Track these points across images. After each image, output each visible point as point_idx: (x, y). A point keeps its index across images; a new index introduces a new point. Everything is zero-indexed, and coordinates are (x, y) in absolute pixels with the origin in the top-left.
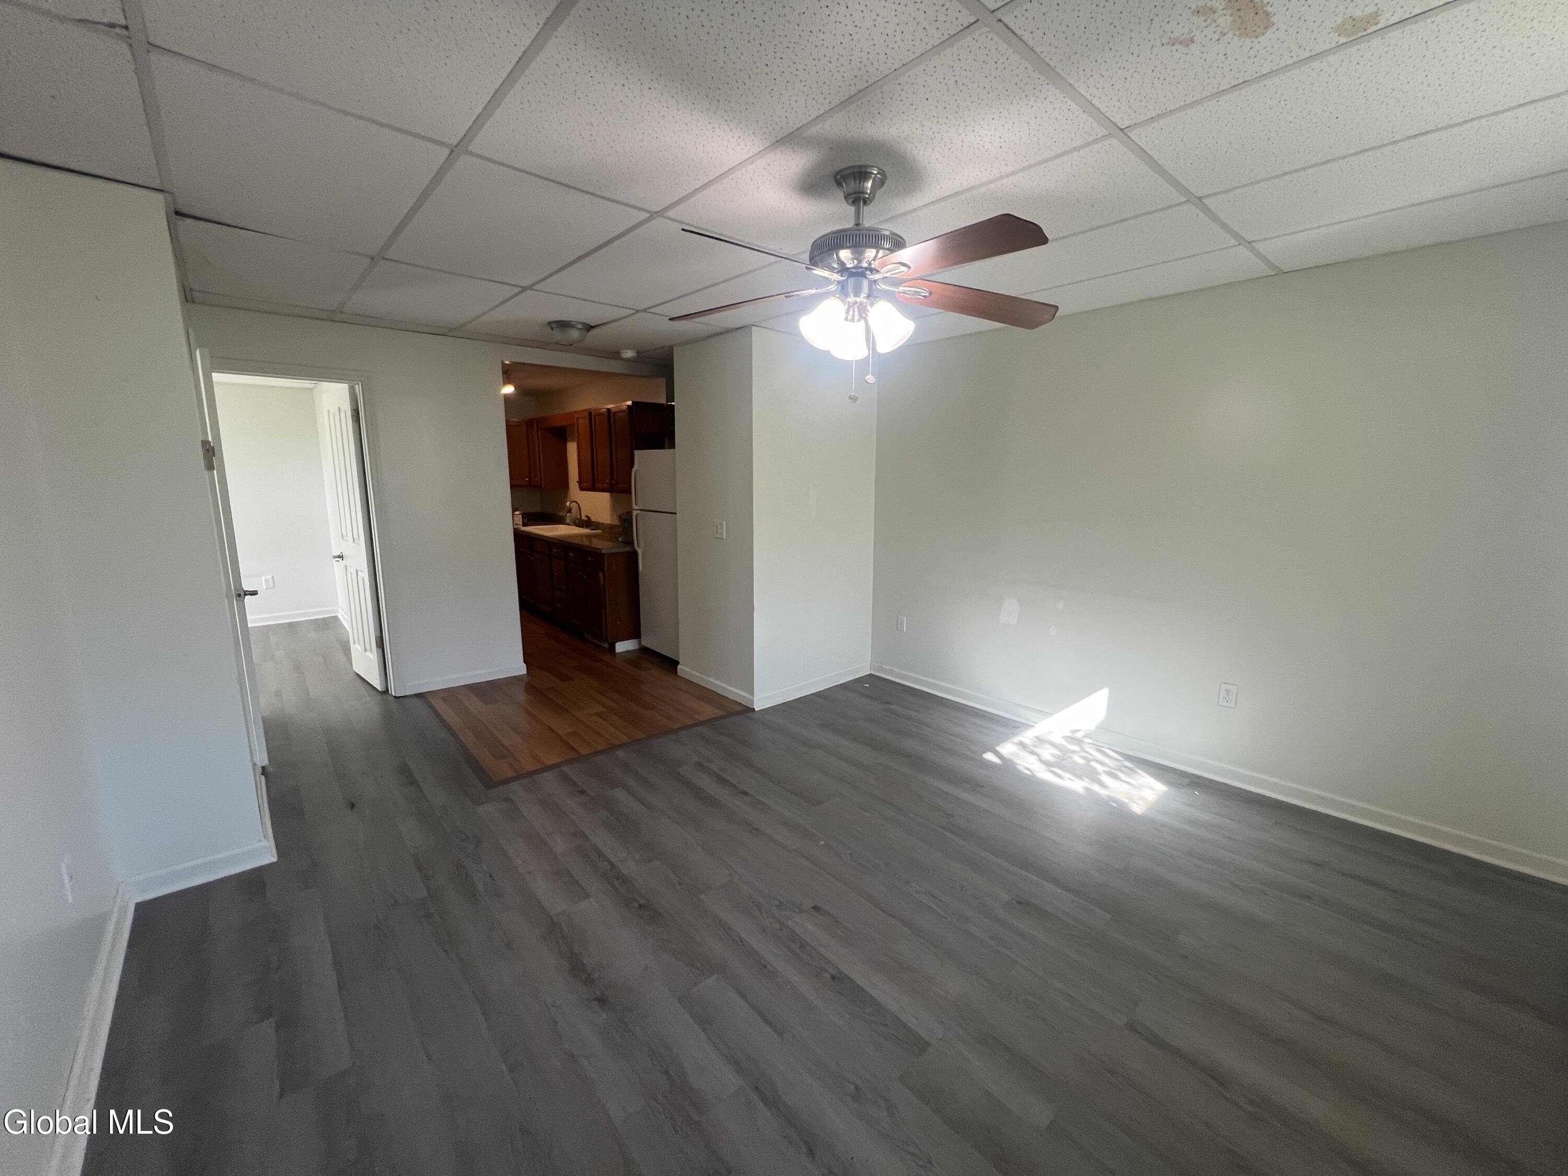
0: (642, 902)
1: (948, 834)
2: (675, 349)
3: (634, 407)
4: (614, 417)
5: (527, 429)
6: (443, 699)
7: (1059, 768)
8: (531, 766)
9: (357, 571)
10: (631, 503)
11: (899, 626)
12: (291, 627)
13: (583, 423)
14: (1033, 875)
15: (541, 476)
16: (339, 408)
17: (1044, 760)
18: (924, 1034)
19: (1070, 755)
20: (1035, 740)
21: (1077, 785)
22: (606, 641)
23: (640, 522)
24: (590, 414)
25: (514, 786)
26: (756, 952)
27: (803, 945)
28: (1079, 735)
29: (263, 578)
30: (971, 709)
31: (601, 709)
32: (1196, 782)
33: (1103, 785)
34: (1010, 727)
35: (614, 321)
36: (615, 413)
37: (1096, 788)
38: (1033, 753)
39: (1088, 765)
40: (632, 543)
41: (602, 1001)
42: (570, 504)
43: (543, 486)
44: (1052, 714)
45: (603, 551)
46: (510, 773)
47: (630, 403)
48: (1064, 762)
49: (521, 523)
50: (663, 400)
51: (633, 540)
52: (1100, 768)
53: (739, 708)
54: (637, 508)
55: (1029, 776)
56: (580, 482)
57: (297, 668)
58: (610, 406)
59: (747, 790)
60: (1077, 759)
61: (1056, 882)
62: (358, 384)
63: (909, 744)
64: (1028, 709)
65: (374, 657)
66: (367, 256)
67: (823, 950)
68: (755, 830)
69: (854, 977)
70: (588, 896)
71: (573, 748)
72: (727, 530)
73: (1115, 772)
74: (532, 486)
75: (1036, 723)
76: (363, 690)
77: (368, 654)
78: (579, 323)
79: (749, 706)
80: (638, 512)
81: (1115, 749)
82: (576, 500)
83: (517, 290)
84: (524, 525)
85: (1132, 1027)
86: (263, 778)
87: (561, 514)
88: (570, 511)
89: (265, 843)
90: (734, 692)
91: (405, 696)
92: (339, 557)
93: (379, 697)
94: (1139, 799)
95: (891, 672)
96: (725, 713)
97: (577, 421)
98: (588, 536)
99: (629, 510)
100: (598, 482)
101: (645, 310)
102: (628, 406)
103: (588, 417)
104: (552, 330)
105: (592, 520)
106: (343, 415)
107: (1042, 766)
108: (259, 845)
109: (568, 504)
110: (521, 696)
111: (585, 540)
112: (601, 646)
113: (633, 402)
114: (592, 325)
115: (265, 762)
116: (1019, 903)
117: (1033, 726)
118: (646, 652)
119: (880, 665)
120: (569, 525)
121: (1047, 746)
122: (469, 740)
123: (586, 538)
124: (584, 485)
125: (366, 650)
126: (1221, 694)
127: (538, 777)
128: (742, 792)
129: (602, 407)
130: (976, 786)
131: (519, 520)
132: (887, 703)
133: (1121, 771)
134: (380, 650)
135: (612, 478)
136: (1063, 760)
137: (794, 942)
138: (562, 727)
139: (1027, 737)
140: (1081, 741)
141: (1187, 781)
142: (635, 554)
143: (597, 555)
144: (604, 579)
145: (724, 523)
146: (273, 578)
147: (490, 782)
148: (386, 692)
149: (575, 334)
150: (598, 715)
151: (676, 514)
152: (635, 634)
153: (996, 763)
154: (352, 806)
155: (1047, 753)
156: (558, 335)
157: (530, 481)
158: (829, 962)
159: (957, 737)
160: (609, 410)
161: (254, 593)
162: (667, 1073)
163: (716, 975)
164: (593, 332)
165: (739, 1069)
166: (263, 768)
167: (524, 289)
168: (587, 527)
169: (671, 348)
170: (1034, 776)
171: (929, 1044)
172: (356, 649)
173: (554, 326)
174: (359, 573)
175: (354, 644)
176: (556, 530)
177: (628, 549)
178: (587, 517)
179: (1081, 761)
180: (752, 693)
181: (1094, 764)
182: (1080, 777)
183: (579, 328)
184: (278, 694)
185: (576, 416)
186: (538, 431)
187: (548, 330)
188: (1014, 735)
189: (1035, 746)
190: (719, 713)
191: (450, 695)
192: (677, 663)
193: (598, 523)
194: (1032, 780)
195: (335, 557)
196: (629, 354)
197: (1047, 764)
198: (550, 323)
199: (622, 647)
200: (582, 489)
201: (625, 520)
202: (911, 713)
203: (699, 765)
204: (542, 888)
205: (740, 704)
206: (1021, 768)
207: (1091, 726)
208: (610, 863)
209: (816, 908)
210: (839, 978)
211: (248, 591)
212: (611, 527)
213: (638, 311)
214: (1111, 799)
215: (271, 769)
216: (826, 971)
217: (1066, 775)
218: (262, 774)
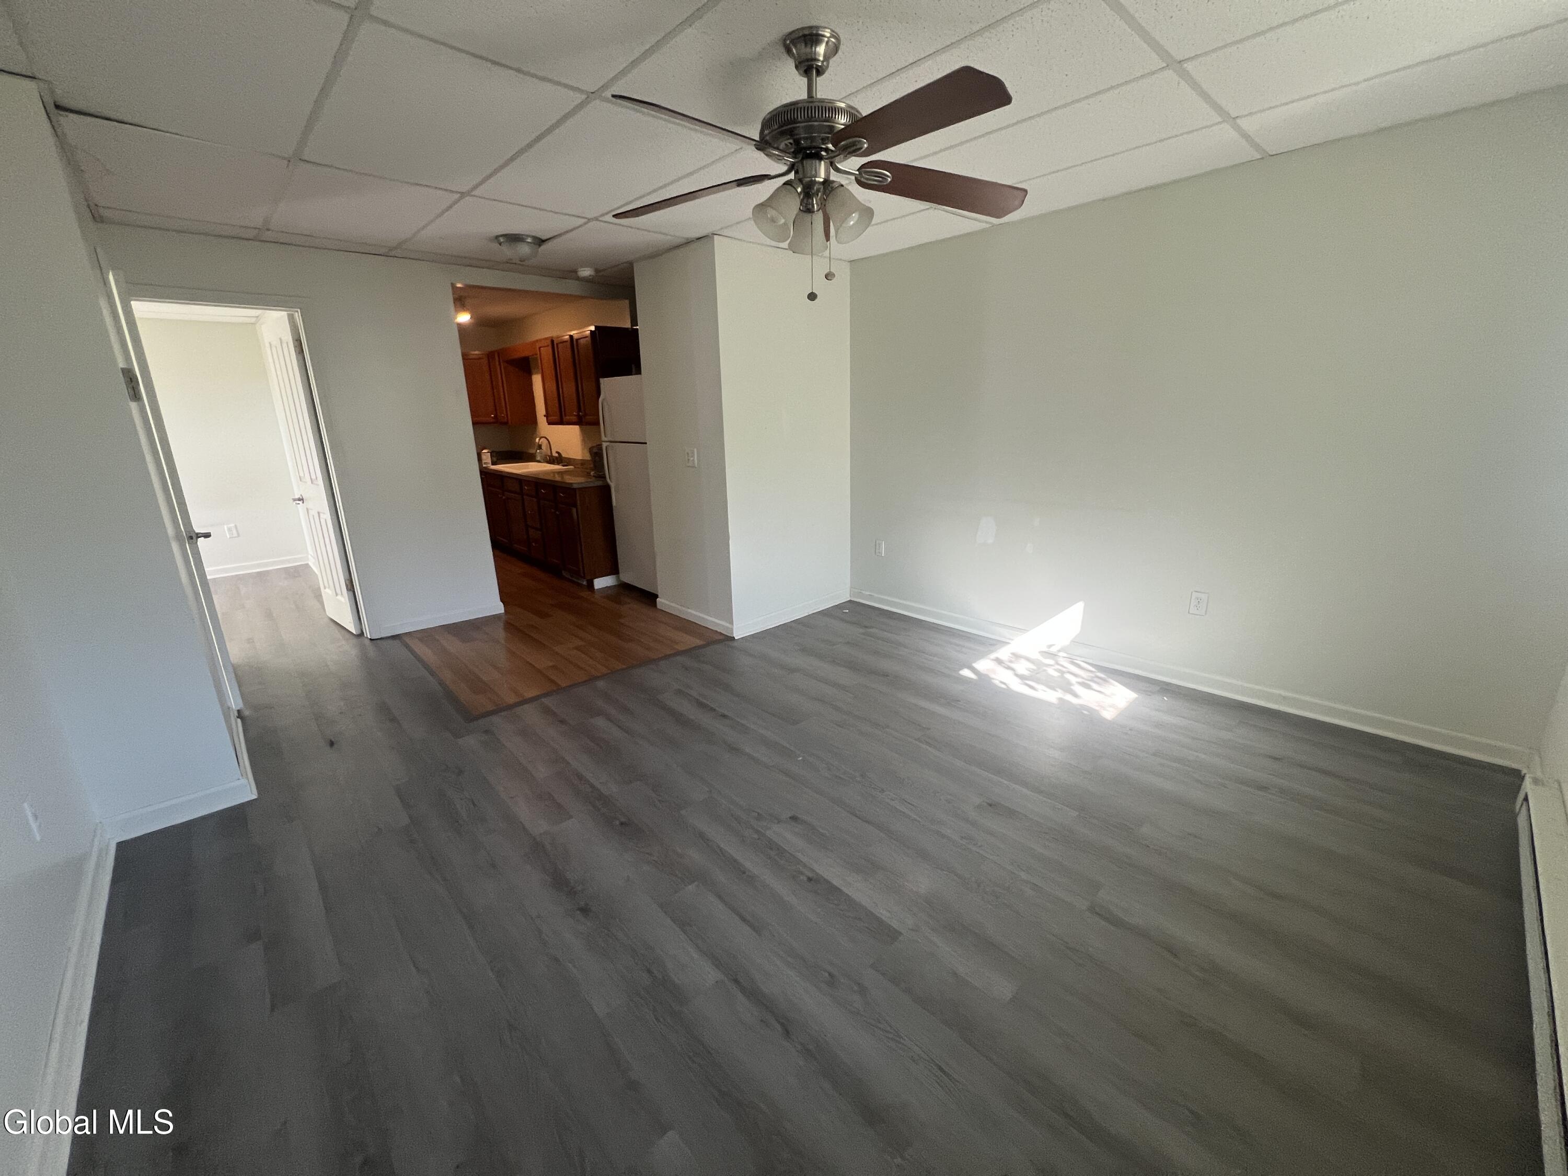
0: (623, 820)
1: (924, 746)
2: (635, 265)
3: (597, 332)
4: (577, 345)
5: (489, 360)
6: (421, 640)
7: (1033, 681)
8: (511, 699)
9: (319, 513)
10: (600, 435)
11: (877, 551)
12: (261, 577)
13: (546, 353)
14: (1006, 780)
15: (507, 412)
16: (281, 339)
17: (1019, 674)
18: (895, 924)
19: (1045, 668)
20: (1011, 656)
21: (1051, 696)
22: (584, 577)
23: (610, 452)
24: (552, 341)
25: (495, 719)
26: (735, 861)
27: (781, 851)
28: (1053, 650)
29: (226, 527)
30: (949, 630)
31: (581, 643)
32: (1167, 689)
33: (1076, 695)
34: (987, 644)
35: (567, 232)
36: (577, 340)
37: (1069, 697)
38: (1009, 668)
39: (1062, 677)
40: (603, 477)
41: (585, 911)
42: (539, 440)
43: (510, 422)
44: (1028, 631)
45: (575, 486)
46: (490, 707)
47: (593, 328)
48: (1038, 675)
49: (489, 461)
50: (627, 325)
51: (604, 474)
52: (1073, 679)
53: (721, 637)
54: (606, 439)
55: (1004, 689)
56: (547, 416)
57: (269, 615)
58: (572, 333)
59: (726, 713)
60: (1051, 671)
61: (1025, 784)
62: (297, 311)
63: (885, 665)
64: (1005, 626)
65: (345, 600)
66: (284, 158)
67: (799, 855)
68: (734, 749)
69: (829, 878)
70: (571, 817)
71: (552, 681)
72: (698, 456)
73: (1089, 682)
74: (498, 422)
75: (1012, 640)
76: (337, 633)
77: (339, 597)
78: (528, 236)
79: (729, 635)
80: (608, 444)
81: (1091, 661)
82: (545, 436)
83: (457, 196)
84: (493, 464)
85: (1092, 909)
86: (239, 720)
87: (532, 451)
88: (540, 447)
89: (243, 781)
90: (712, 621)
91: (381, 639)
92: (299, 500)
93: (355, 641)
94: (1110, 706)
95: (870, 597)
96: (705, 643)
97: (540, 351)
98: (560, 473)
99: (599, 443)
100: (565, 416)
101: (596, 219)
102: (591, 331)
103: (550, 346)
104: (500, 245)
105: (563, 456)
106: (285, 345)
107: (1017, 680)
108: (238, 783)
109: (537, 440)
110: (500, 633)
111: (556, 475)
112: (578, 583)
113: (596, 327)
114: (544, 238)
115: (240, 705)
116: (990, 805)
117: (1009, 643)
118: (626, 588)
119: (860, 591)
120: (539, 462)
121: (1023, 661)
122: (447, 676)
123: (558, 474)
124: (552, 418)
125: (337, 595)
126: (1192, 603)
127: (518, 710)
128: (721, 716)
129: (565, 334)
130: (951, 701)
131: (487, 457)
132: (866, 627)
133: (1095, 682)
134: (351, 593)
135: (579, 410)
136: (1037, 673)
137: (771, 849)
138: (542, 661)
139: (1003, 653)
140: (1056, 655)
141: (1158, 688)
142: (606, 490)
143: (569, 490)
144: (577, 515)
145: (695, 450)
146: (236, 527)
147: (470, 716)
148: (361, 634)
149: (524, 249)
150: (577, 648)
151: (646, 443)
152: (613, 569)
153: (972, 679)
154: (332, 744)
155: (1022, 667)
156: (507, 251)
157: (496, 417)
158: (805, 866)
159: (934, 657)
160: (571, 337)
161: (207, 535)
162: (649, 971)
163: (696, 883)
164: (544, 247)
165: (717, 963)
166: (239, 711)
167: (463, 195)
168: (558, 464)
169: (630, 265)
170: (1009, 689)
171: (901, 933)
172: (327, 593)
173: (502, 240)
174: (322, 515)
175: (325, 588)
176: (527, 467)
177: (599, 483)
178: (557, 452)
179: (1056, 674)
180: (732, 623)
181: (1068, 676)
182: (1053, 688)
183: (528, 242)
184: (250, 641)
185: (538, 345)
186: (500, 364)
187: (495, 245)
188: (992, 652)
189: (1011, 662)
190: (699, 642)
191: (427, 635)
192: (656, 596)
193: (569, 459)
194: (1008, 693)
195: (294, 500)
196: (586, 272)
197: (1022, 677)
198: (497, 237)
199: (601, 583)
200: (550, 423)
201: (596, 453)
202: (889, 635)
203: (679, 692)
204: (524, 811)
205: (721, 634)
206: (997, 682)
207: (1066, 642)
208: (592, 786)
209: (794, 818)
210: (814, 880)
211: (200, 533)
212: (583, 462)
213: (589, 220)
214: (1083, 707)
215: (247, 713)
216: (802, 873)
217: (1040, 687)
218: (238, 717)
